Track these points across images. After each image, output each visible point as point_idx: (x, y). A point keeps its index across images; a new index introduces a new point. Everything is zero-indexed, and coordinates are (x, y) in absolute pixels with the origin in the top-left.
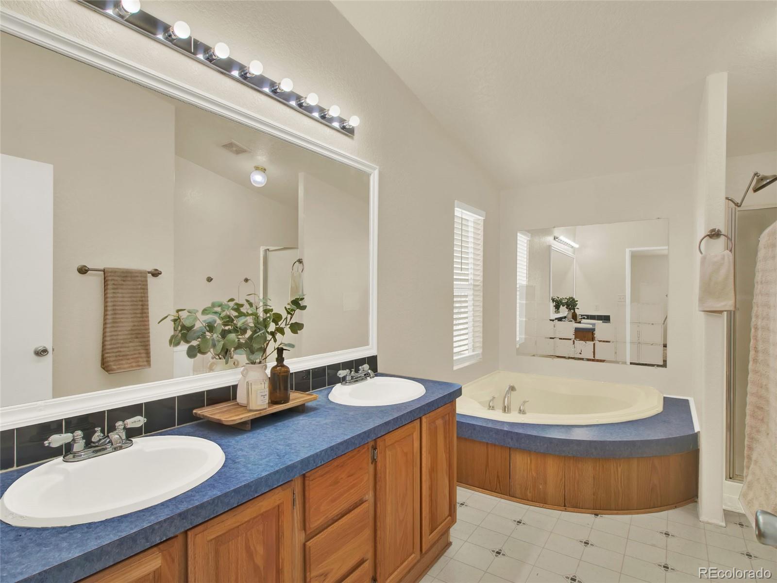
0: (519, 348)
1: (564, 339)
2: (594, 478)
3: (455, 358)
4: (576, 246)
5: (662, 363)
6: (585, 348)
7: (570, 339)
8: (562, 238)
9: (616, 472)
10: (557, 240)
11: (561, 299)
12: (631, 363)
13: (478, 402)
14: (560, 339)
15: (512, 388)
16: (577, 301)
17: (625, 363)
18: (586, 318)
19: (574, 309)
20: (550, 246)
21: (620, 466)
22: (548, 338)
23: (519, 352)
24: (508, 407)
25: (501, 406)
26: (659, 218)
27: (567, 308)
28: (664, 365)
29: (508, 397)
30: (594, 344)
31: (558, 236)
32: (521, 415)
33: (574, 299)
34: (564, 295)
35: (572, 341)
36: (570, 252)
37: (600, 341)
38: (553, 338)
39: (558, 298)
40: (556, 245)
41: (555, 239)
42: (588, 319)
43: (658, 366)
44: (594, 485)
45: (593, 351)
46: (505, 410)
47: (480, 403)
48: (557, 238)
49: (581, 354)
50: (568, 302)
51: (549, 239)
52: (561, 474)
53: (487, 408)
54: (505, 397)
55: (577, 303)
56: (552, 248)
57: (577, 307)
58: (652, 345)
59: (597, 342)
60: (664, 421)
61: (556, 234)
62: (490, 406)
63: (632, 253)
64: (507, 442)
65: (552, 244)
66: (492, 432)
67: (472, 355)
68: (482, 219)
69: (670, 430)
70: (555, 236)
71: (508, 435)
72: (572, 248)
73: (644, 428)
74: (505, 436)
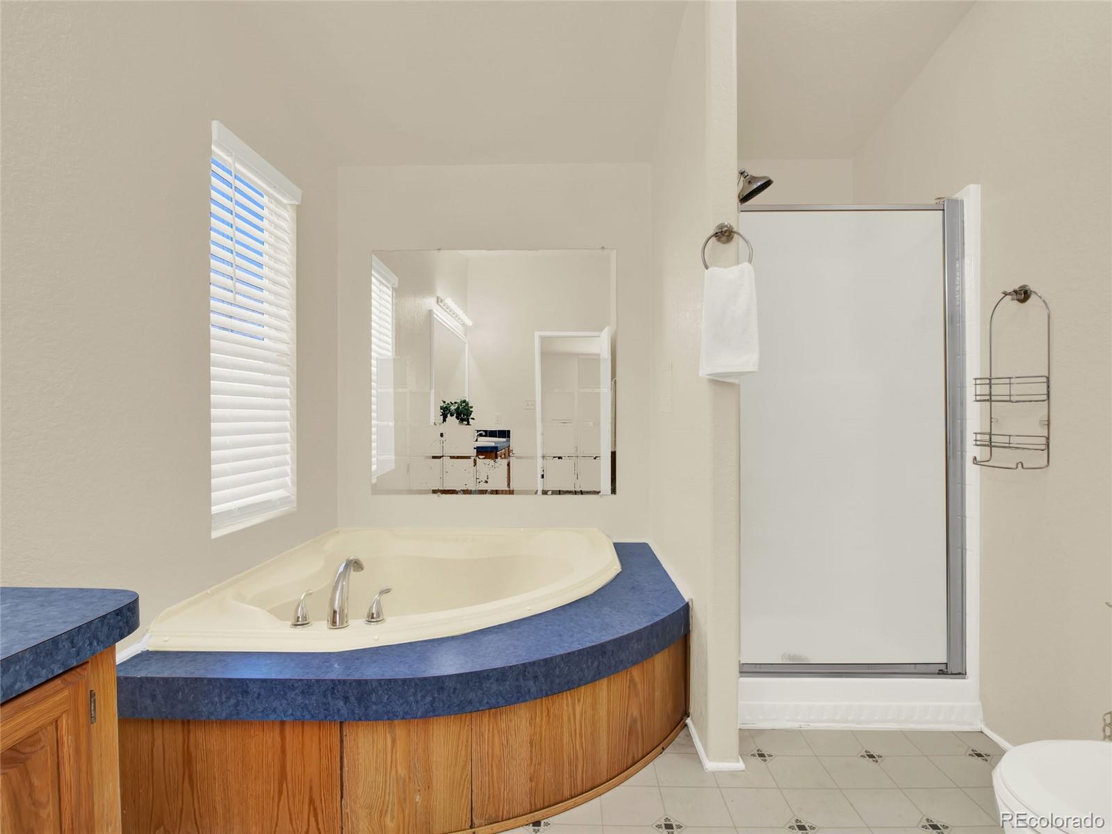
0: (375, 484)
1: (458, 457)
2: (531, 743)
3: (215, 509)
4: (469, 323)
6: (493, 472)
7: (469, 457)
8: (449, 301)
9: (572, 718)
10: (441, 304)
11: (448, 404)
13: (269, 611)
14: (452, 457)
15: (355, 565)
16: (472, 407)
18: (484, 434)
19: (468, 420)
20: (430, 312)
21: (579, 701)
22: (428, 457)
23: (376, 490)
24: (342, 610)
25: (327, 612)
27: (457, 418)
29: (343, 586)
30: (509, 464)
31: (443, 299)
32: (373, 627)
33: (467, 404)
34: (454, 397)
35: (471, 461)
36: (459, 331)
38: (440, 457)
39: (445, 402)
40: (439, 313)
41: (438, 302)
42: (486, 436)
44: (531, 759)
45: (506, 476)
46: (334, 623)
47: (273, 612)
48: (442, 302)
49: (486, 482)
50: (458, 408)
51: (430, 302)
52: (463, 753)
53: (290, 623)
54: (335, 589)
55: (471, 410)
56: (435, 317)
57: (471, 416)
58: (595, 458)
60: (633, 588)
61: (440, 293)
62: (298, 618)
63: (543, 339)
64: (334, 710)
65: (435, 311)
66: (293, 690)
67: (269, 502)
68: (292, 205)
69: (648, 604)
70: (438, 298)
71: (335, 691)
72: (463, 324)
73: (609, 609)
74: (329, 695)
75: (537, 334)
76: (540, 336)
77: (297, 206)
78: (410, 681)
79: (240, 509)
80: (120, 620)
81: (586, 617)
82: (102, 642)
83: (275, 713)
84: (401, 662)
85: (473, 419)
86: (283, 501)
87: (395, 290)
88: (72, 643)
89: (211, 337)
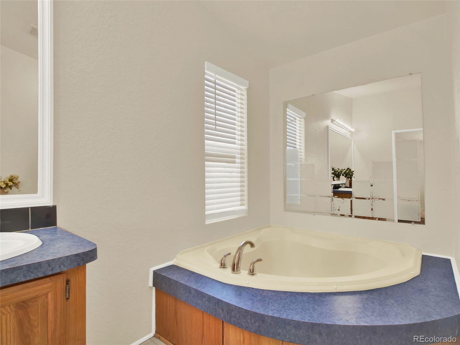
3: (207, 213)
4: (353, 130)
5: (420, 220)
6: (343, 204)
8: (338, 120)
10: (334, 122)
12: (399, 221)
14: (321, 196)
15: (251, 244)
17: (393, 221)
19: (351, 178)
20: (328, 127)
23: (286, 209)
24: (238, 264)
26: (411, 74)
27: (345, 177)
28: (422, 222)
29: (240, 253)
30: (351, 201)
31: (335, 119)
32: (250, 277)
33: (350, 170)
34: (342, 167)
35: (331, 198)
36: (348, 135)
37: (356, 198)
38: (314, 196)
39: (339, 169)
40: (332, 126)
41: (332, 122)
43: (416, 222)
45: (350, 207)
46: (234, 270)
48: (334, 121)
49: (339, 210)
50: (346, 172)
51: (328, 122)
53: (219, 266)
54: (236, 253)
55: (353, 173)
56: (330, 128)
59: (354, 200)
60: (421, 290)
61: (333, 117)
62: (222, 264)
63: (396, 134)
64: (218, 313)
65: (329, 126)
66: (205, 298)
67: (235, 211)
68: (246, 89)
69: (426, 305)
70: (332, 120)
71: (219, 304)
72: (350, 131)
73: (393, 302)
74: (217, 305)
75: (393, 132)
76: (395, 133)
77: (247, 88)
78: (248, 311)
79: (219, 213)
80: (78, 258)
81: (373, 303)
82: (66, 266)
83: (199, 306)
84: (251, 299)
85: (354, 177)
86: (240, 211)
87: (305, 118)
88: (49, 265)
89: (205, 145)
